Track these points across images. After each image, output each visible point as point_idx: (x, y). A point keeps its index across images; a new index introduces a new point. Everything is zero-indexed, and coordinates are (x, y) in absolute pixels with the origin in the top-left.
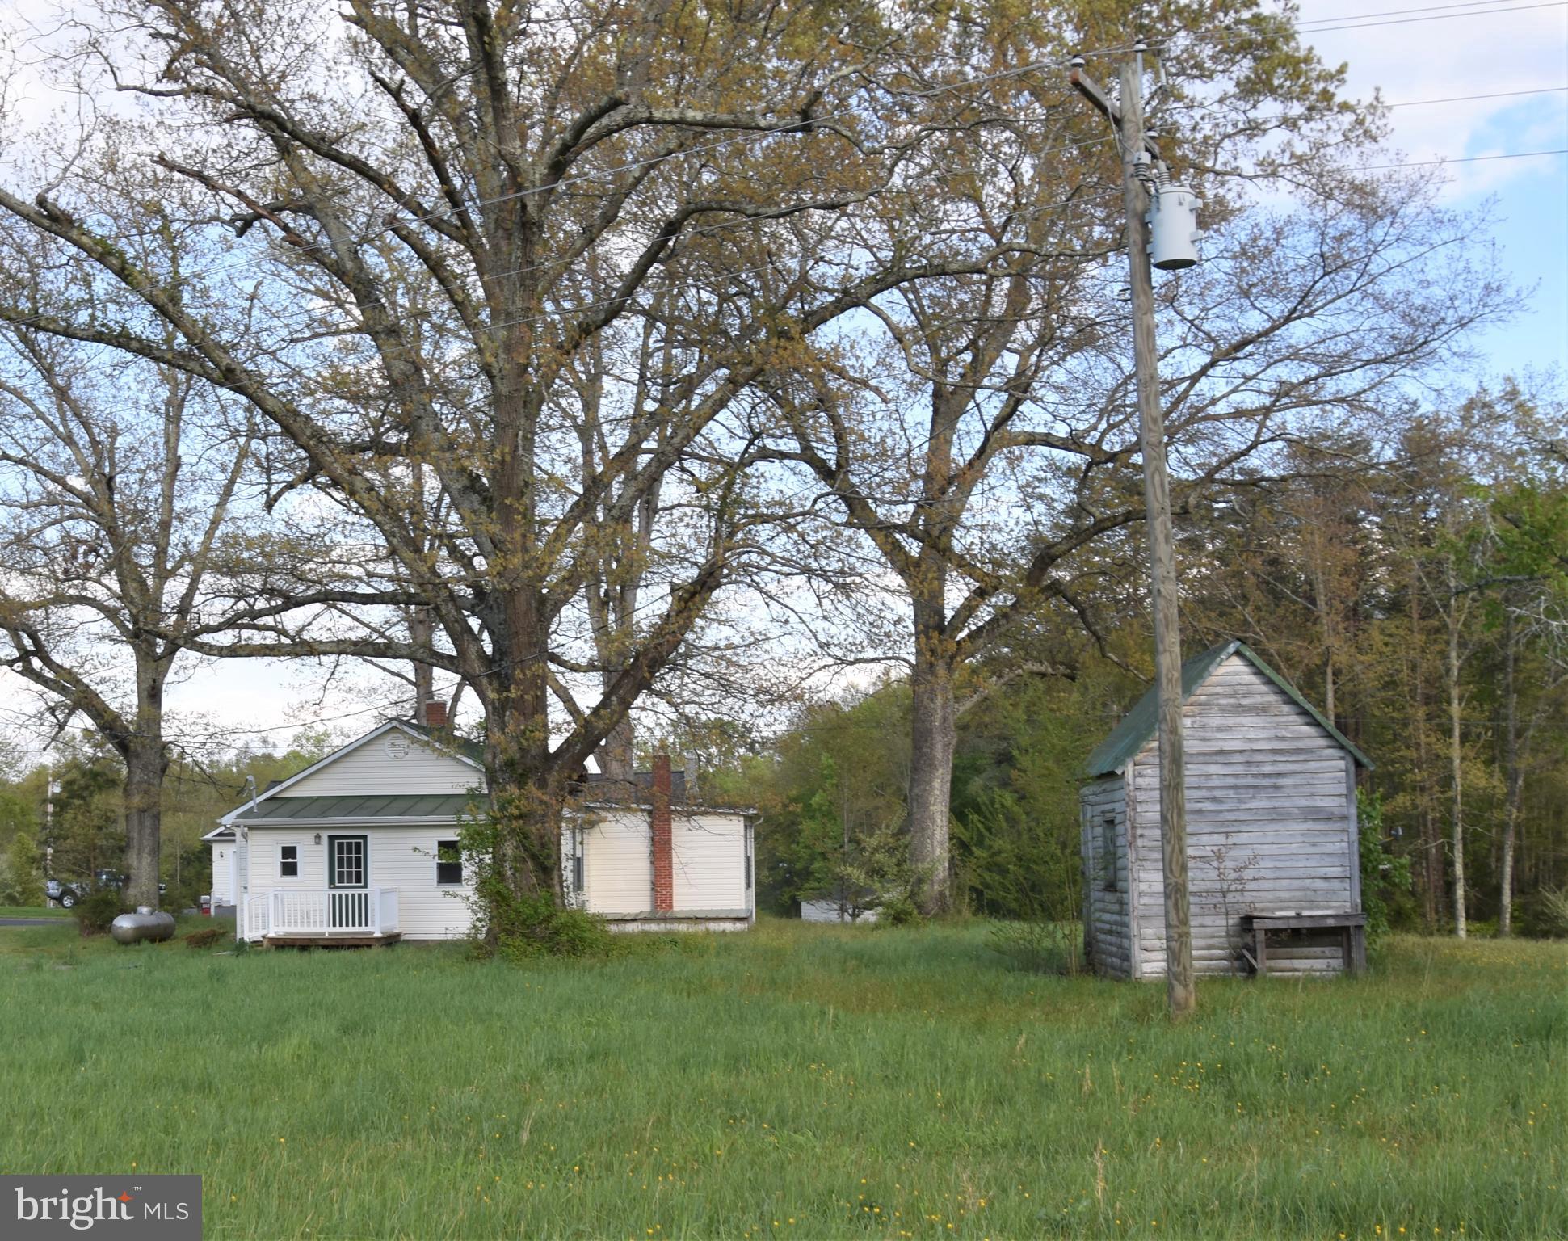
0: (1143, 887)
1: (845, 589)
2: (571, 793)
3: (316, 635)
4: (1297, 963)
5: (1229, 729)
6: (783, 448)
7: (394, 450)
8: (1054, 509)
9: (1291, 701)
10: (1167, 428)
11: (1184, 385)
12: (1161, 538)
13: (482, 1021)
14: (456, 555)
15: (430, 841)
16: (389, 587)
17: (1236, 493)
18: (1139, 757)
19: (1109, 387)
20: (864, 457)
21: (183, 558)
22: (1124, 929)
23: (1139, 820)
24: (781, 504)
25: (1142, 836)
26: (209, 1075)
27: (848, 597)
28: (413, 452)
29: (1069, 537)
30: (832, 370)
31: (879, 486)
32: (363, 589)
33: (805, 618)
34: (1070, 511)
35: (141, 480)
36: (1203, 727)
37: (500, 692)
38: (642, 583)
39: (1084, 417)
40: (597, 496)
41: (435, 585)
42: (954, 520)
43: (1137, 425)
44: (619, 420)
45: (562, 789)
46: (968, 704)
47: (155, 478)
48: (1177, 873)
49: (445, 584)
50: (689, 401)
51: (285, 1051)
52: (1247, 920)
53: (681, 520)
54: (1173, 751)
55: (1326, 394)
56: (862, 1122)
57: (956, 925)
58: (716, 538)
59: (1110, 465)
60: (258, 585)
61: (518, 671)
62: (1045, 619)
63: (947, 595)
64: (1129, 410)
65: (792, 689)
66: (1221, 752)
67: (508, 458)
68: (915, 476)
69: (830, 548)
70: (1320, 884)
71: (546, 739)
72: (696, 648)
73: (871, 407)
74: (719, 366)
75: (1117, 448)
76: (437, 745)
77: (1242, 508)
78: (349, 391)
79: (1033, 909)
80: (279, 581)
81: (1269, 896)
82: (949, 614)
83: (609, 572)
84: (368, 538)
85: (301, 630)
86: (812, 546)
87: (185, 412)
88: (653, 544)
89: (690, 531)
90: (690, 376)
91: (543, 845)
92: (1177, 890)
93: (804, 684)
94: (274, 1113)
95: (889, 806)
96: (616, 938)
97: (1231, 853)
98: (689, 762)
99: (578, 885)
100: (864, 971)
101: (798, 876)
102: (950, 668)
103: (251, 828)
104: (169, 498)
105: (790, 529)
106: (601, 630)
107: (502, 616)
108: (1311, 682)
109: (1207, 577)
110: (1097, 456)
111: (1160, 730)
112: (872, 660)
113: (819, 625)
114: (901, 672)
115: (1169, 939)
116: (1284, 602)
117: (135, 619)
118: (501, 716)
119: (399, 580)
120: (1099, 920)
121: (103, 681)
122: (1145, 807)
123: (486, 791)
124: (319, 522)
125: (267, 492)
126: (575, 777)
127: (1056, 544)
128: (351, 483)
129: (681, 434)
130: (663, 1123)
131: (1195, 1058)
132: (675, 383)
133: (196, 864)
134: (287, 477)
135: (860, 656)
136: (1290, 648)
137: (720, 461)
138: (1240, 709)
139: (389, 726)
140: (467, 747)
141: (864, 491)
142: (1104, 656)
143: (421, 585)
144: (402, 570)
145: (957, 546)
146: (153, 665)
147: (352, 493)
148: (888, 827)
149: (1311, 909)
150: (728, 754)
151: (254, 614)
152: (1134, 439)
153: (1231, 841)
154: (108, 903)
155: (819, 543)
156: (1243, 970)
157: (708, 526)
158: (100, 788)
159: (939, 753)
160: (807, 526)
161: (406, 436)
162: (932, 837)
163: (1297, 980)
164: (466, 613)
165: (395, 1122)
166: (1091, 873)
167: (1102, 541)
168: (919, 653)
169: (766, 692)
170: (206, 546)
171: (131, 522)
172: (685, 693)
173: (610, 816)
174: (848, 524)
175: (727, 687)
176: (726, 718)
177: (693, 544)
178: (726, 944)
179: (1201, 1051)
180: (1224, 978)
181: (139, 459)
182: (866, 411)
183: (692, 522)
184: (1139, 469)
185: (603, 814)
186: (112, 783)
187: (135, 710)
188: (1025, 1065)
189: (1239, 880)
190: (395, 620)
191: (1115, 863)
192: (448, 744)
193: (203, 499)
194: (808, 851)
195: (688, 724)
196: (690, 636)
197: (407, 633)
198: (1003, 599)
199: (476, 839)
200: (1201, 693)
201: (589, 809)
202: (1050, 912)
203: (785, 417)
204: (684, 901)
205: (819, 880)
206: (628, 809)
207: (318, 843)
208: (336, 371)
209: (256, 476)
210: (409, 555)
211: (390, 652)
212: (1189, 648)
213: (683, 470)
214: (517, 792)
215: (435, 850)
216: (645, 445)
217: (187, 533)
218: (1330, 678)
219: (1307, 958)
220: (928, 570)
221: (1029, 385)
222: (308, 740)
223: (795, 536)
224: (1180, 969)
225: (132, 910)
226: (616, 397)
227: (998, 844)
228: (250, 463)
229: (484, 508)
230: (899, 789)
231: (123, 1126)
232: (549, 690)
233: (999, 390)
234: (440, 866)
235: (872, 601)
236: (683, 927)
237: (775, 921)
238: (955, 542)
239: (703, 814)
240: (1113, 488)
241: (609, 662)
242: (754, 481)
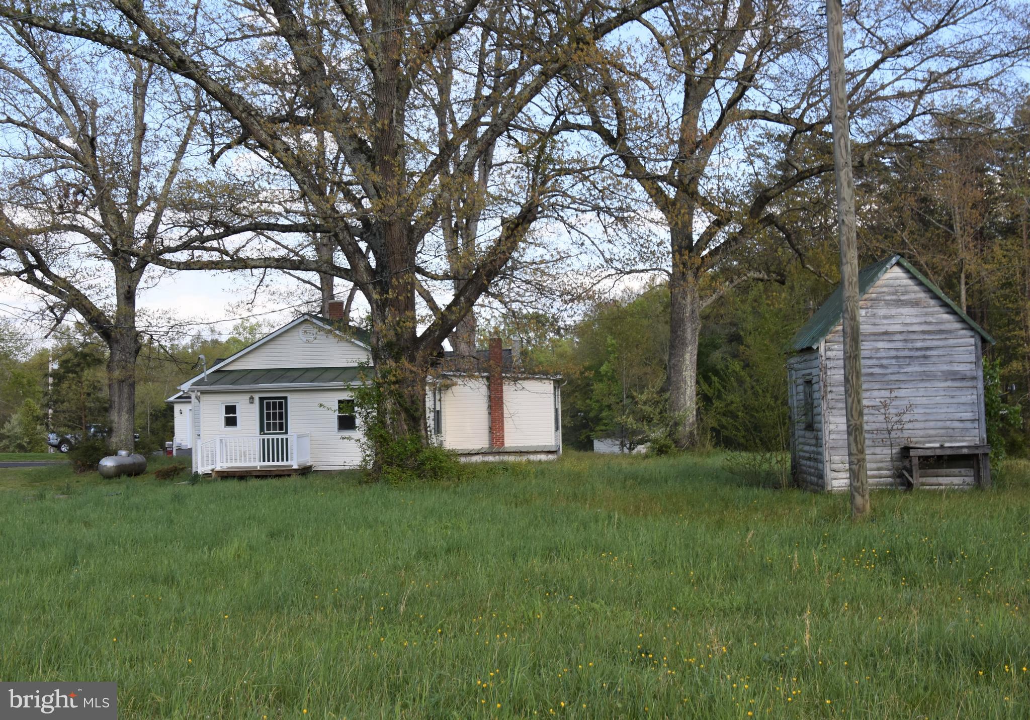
0: (832, 427)
1: (623, 221)
2: (432, 365)
3: (249, 254)
4: (941, 480)
5: (891, 317)
6: (580, 122)
7: (304, 121)
8: (769, 164)
9: (935, 297)
10: (849, 106)
11: (862, 76)
12: (845, 184)
13: (371, 527)
14: (349, 197)
15: (332, 400)
16: (301, 220)
17: (897, 152)
18: (829, 337)
19: (809, 77)
20: (637, 128)
21: (149, 198)
22: (819, 457)
23: (828, 381)
24: (578, 161)
25: (831, 392)
26: (172, 571)
27: (625, 226)
28: (318, 123)
29: (779, 184)
30: (615, 66)
31: (647, 148)
32: (283, 221)
33: (596, 241)
34: (780, 165)
35: (116, 141)
36: (874, 315)
37: (381, 294)
38: (481, 217)
39: (791, 99)
40: (449, 156)
41: (334, 218)
42: (700, 172)
43: (829, 104)
44: (464, 102)
45: (426, 362)
46: (709, 301)
47: (127, 139)
48: (856, 417)
49: (342, 218)
50: (514, 88)
51: (227, 553)
52: (905, 451)
53: (509, 172)
54: (853, 333)
55: (963, 80)
56: (639, 593)
57: (701, 455)
58: (533, 186)
59: (809, 133)
60: (205, 218)
61: (394, 280)
62: (762, 242)
63: (694, 225)
64: (823, 94)
65: (586, 291)
66: (886, 333)
67: (386, 128)
68: (672, 142)
69: (613, 192)
70: (957, 424)
71: (414, 328)
72: (520, 263)
73: (642, 93)
74: (535, 63)
75: (814, 121)
76: (337, 332)
77: (901, 162)
78: (271, 78)
79: (755, 442)
80: (221, 215)
81: (921, 433)
82: (695, 238)
83: (457, 210)
84: (285, 185)
85: (238, 250)
86: (600, 191)
87: (148, 91)
88: (488, 190)
89: (514, 180)
90: (514, 70)
91: (413, 402)
92: (857, 429)
93: (594, 288)
94: (220, 597)
95: (654, 372)
96: (465, 466)
97: (894, 403)
98: (515, 342)
99: (438, 429)
100: (637, 488)
101: (592, 421)
102: (696, 276)
103: (203, 392)
104: (138, 155)
105: (586, 178)
106: (452, 251)
107: (383, 241)
108: (950, 285)
109: (876, 211)
110: (800, 127)
111: (843, 318)
112: (643, 271)
113: (605, 247)
114: (662, 278)
115: (850, 463)
116: (932, 228)
117: (114, 242)
118: (382, 311)
119: (309, 215)
120: (802, 451)
121: (90, 287)
122: (833, 372)
123: (372, 365)
124: (250, 173)
125: (212, 151)
126: (435, 354)
127: (771, 189)
128: (273, 145)
129: (508, 112)
130: (500, 596)
131: (871, 547)
132: (504, 75)
133: (162, 419)
134: (226, 140)
135: (633, 268)
136: (934, 260)
137: (536, 131)
138: (900, 303)
139: (302, 319)
140: (359, 333)
141: (636, 152)
142: (804, 267)
143: (324, 219)
144: (311, 207)
145: (701, 191)
146: (129, 275)
147: (274, 152)
148: (653, 387)
149: (951, 442)
150: (542, 337)
151: (203, 239)
152: (826, 114)
153: (893, 395)
154: (95, 449)
155: (605, 188)
156: (902, 484)
157: (528, 177)
158: (89, 365)
159: (689, 335)
160: (597, 177)
161: (312, 111)
162: (684, 394)
163: (941, 492)
164: (357, 238)
165: (309, 601)
166: (796, 418)
167: (802, 186)
168: (674, 265)
169: (568, 293)
170: (167, 190)
171: (110, 172)
172: (512, 295)
173: (459, 381)
174: (625, 175)
175: (541, 290)
176: (541, 312)
177: (517, 190)
178: (542, 470)
179: (875, 541)
180: (889, 491)
181: (114, 125)
182: (639, 95)
183: (517, 174)
184: (831, 135)
185: (455, 379)
186: (99, 361)
187: (115, 309)
188: (752, 551)
189: (900, 422)
190: (306, 243)
191: (812, 411)
192: (345, 332)
193: (163, 155)
194: (598, 405)
195: (514, 316)
196: (515, 255)
197: (315, 253)
198: (733, 228)
199: (365, 397)
200: (872, 292)
201: (445, 376)
202: (768, 446)
203: (582, 100)
204: (512, 440)
205: (605, 425)
206: (471, 376)
207: (252, 403)
208: (261, 63)
209: (203, 139)
210: (315, 197)
211: (302, 266)
212: (864, 261)
213: (510, 137)
214: (394, 365)
215: (336, 406)
216: (483, 120)
217: (152, 180)
218: (963, 281)
219: (946, 476)
220: (681, 208)
221: (753, 76)
222: (244, 329)
223: (588, 184)
224: (859, 484)
225: (114, 453)
226: (462, 85)
227: (730, 397)
228: (198, 129)
229: (369, 164)
230: (661, 361)
231: (107, 612)
232: (416, 293)
233: (731, 80)
234: (340, 418)
235: (642, 229)
236: (511, 458)
237: (576, 453)
238: (700, 188)
239: (524, 379)
240: (811, 149)
241: (458, 272)
242: (559, 145)
